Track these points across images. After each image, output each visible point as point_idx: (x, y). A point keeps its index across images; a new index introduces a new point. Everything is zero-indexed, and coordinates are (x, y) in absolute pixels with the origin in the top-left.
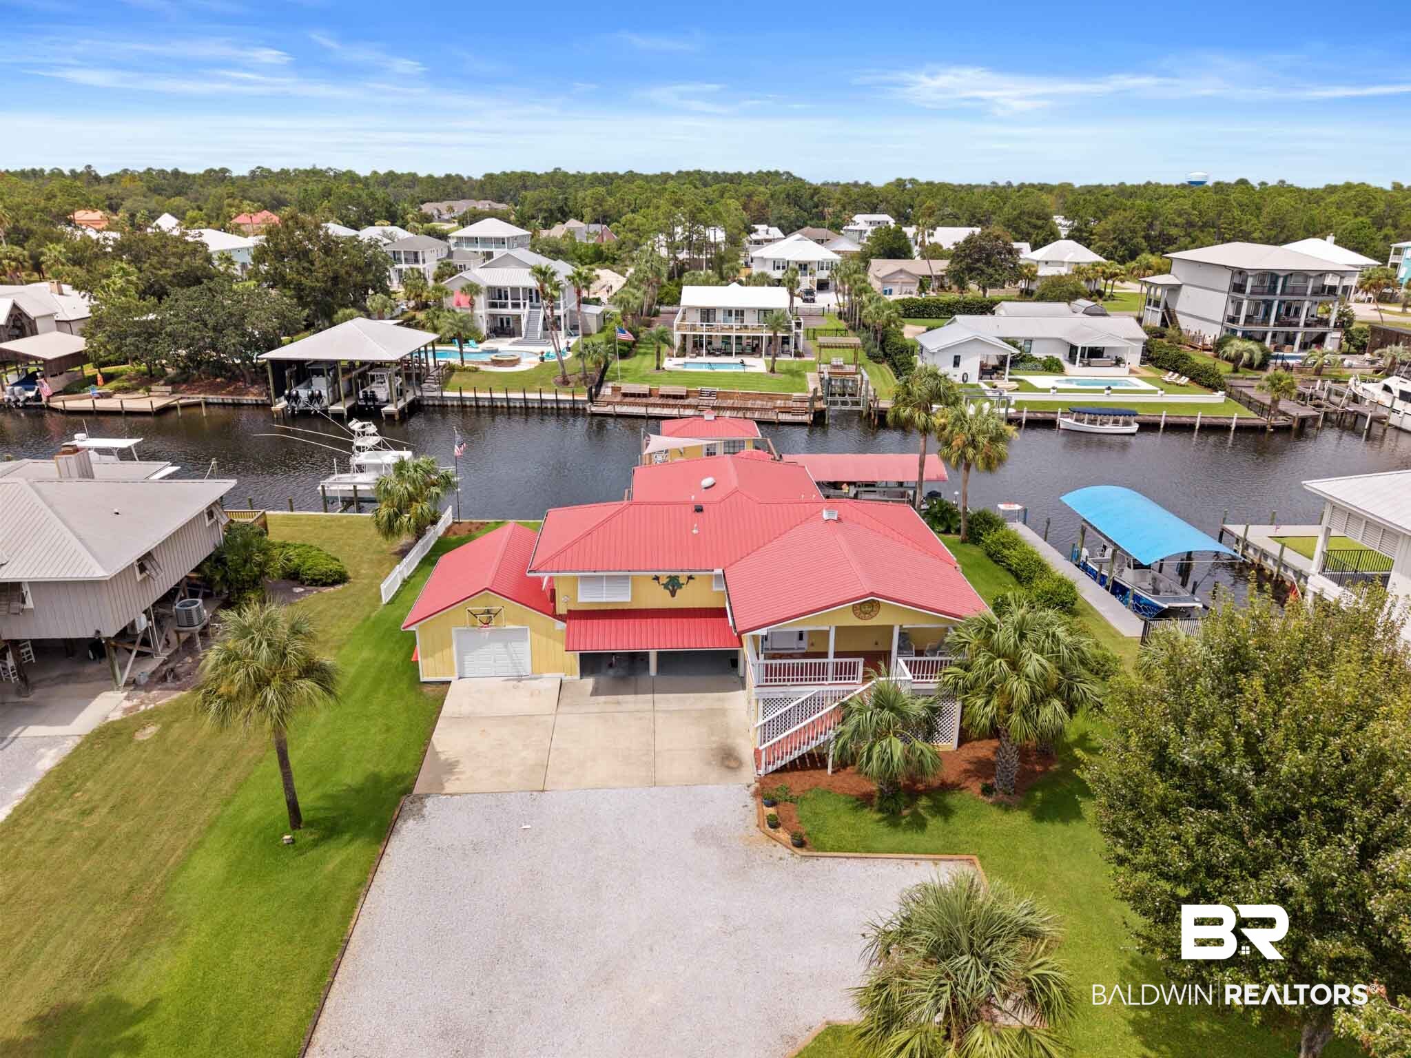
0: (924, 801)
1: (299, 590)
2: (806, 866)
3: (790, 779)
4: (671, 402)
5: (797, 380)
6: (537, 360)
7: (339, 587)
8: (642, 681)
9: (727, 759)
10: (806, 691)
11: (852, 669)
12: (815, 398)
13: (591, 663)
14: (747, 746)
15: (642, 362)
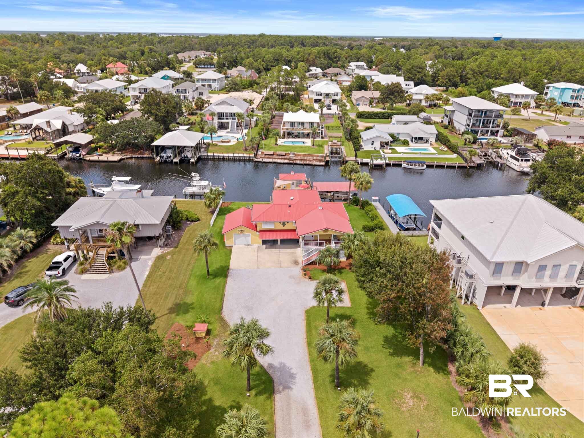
0: (337, 271)
1: (188, 223)
2: (311, 282)
3: (309, 266)
4: (281, 157)
5: (321, 148)
6: (236, 140)
7: (198, 222)
8: (277, 246)
9: (296, 263)
10: (313, 248)
11: (323, 244)
12: (327, 156)
13: (265, 242)
14: (300, 260)
15: (270, 141)
